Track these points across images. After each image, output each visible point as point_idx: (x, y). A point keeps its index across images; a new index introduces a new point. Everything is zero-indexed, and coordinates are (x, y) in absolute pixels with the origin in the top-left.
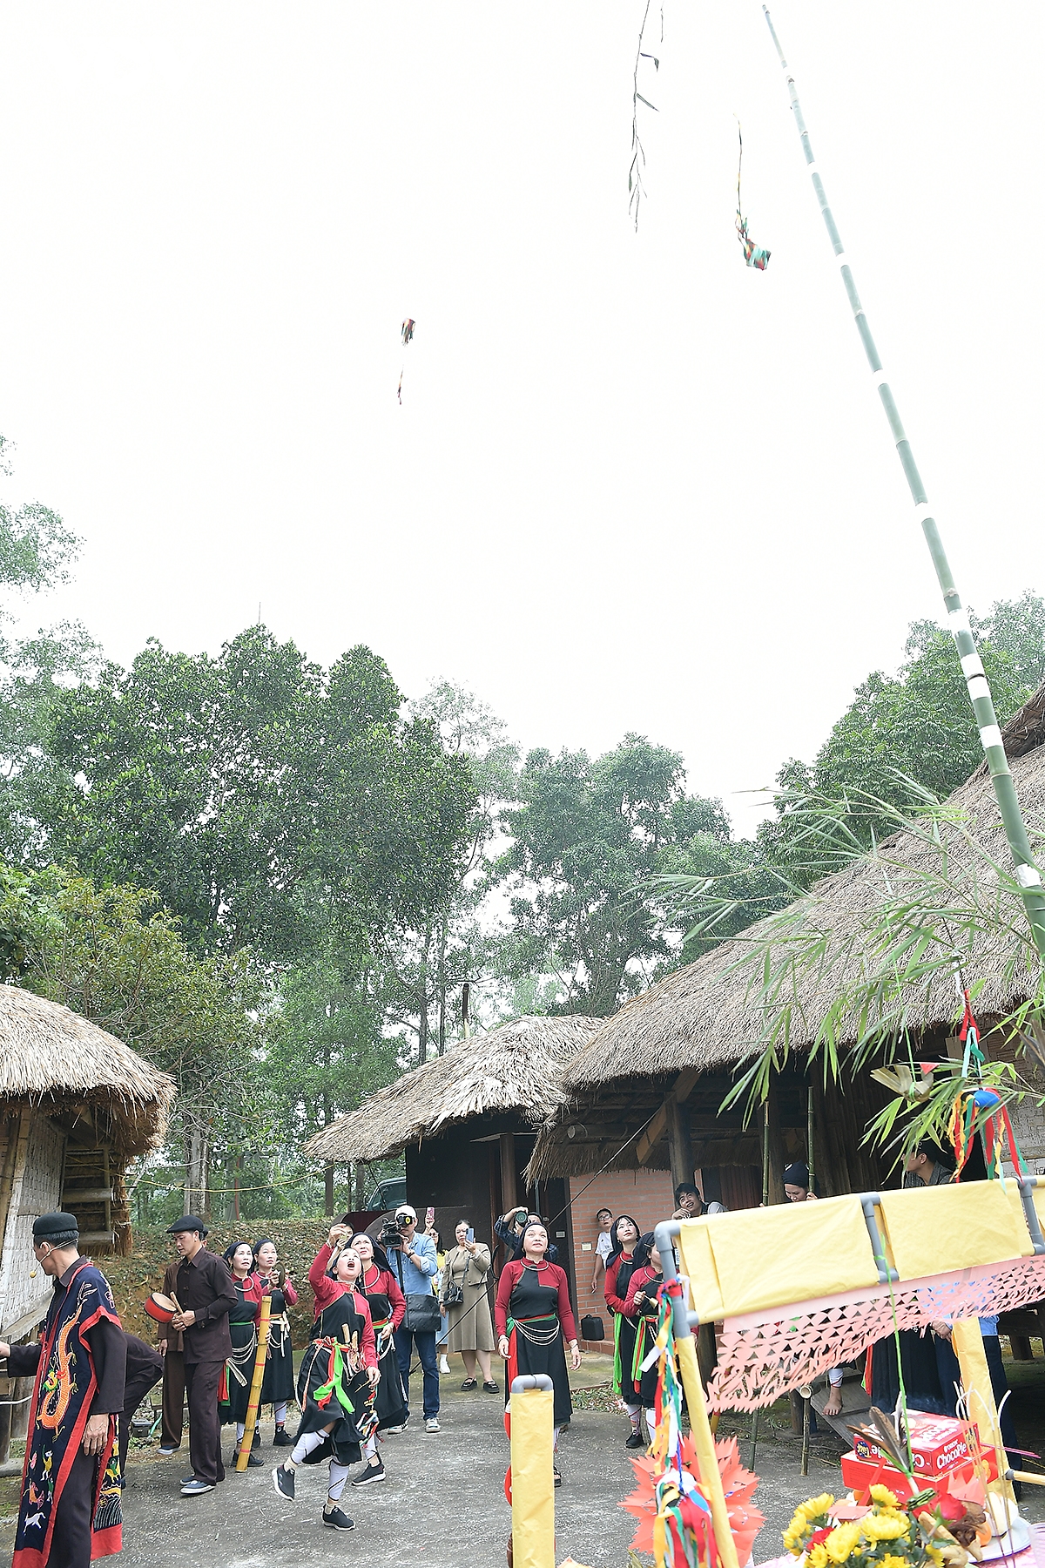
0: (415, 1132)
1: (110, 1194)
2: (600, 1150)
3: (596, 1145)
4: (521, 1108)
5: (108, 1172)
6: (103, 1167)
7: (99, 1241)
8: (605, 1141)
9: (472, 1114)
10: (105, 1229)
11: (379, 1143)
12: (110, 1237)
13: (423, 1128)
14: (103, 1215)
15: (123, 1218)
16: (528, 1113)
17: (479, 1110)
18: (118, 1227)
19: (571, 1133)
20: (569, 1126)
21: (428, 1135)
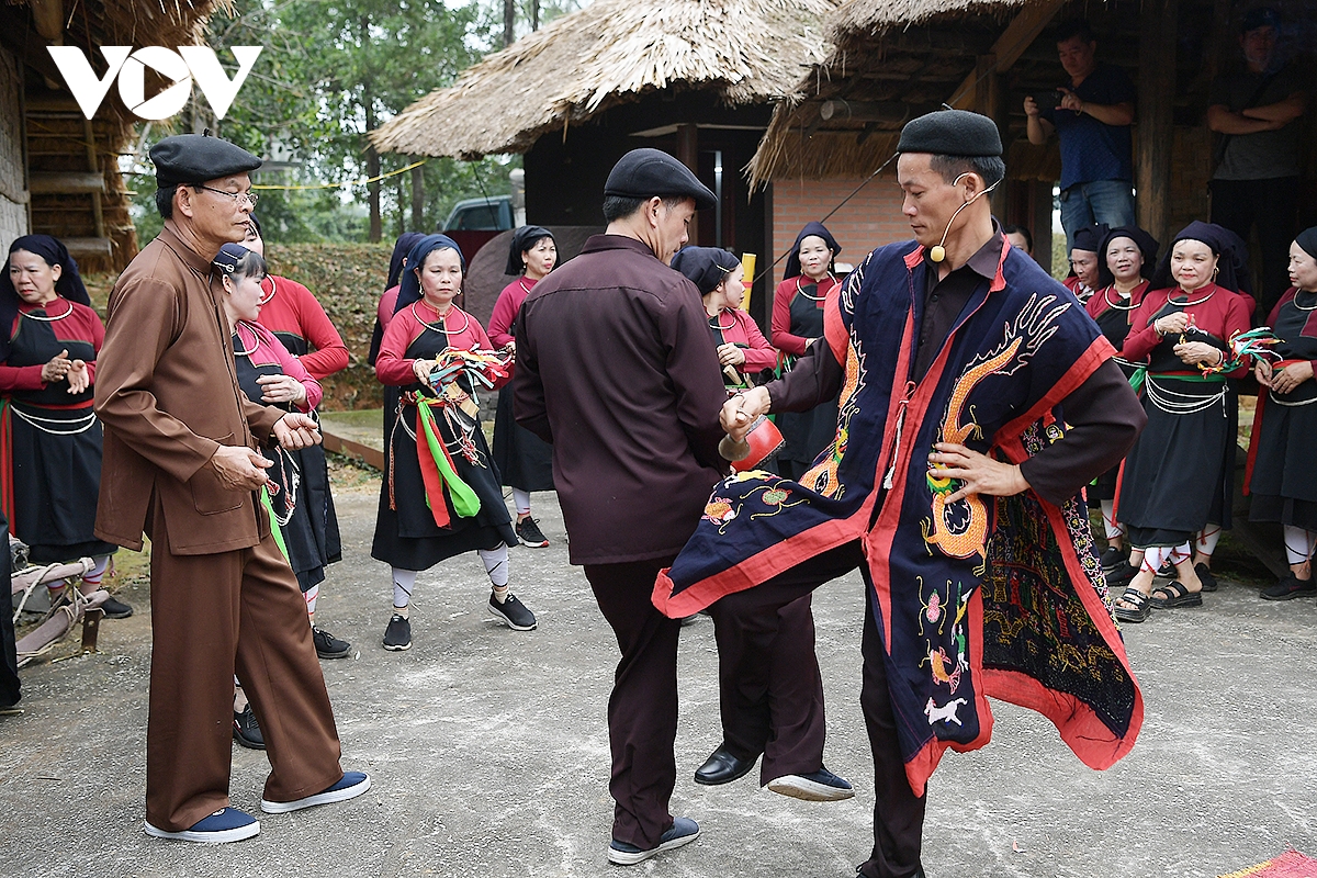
0: (558, 114)
1: (98, 182)
2: (859, 142)
3: (854, 135)
4: (722, 83)
5: (93, 149)
6: (84, 139)
7: (87, 251)
8: (871, 127)
9: (648, 88)
10: (93, 234)
11: (499, 130)
12: (105, 246)
13: (570, 107)
14: (91, 214)
15: (122, 220)
16: (731, 91)
17: (660, 82)
18: (116, 233)
19: (828, 112)
20: (824, 101)
21: (578, 117)
